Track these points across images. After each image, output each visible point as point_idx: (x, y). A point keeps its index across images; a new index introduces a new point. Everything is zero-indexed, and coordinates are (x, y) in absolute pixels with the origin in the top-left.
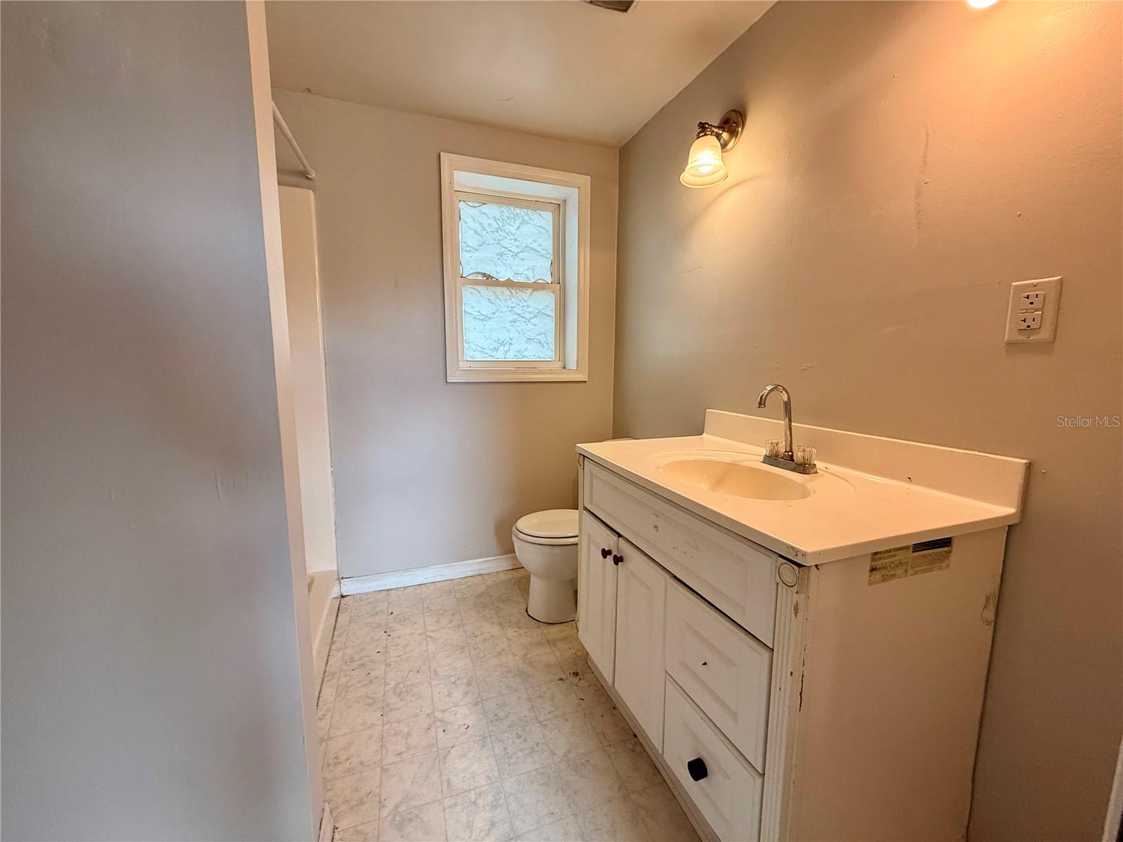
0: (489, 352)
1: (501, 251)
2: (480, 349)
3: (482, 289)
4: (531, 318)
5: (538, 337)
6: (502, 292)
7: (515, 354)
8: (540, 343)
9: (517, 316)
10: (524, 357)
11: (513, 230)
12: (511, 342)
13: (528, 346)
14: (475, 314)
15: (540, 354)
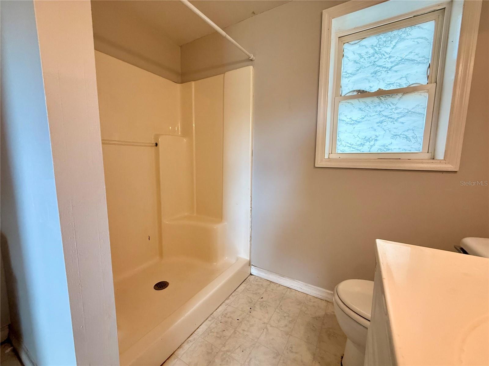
0: (356, 147)
1: (376, 70)
2: (350, 145)
3: (355, 102)
4: (398, 118)
5: (406, 133)
6: (372, 101)
7: (380, 147)
8: (407, 138)
9: (384, 118)
10: (389, 150)
11: (388, 50)
12: (377, 138)
13: (393, 141)
14: (347, 120)
15: (406, 147)
